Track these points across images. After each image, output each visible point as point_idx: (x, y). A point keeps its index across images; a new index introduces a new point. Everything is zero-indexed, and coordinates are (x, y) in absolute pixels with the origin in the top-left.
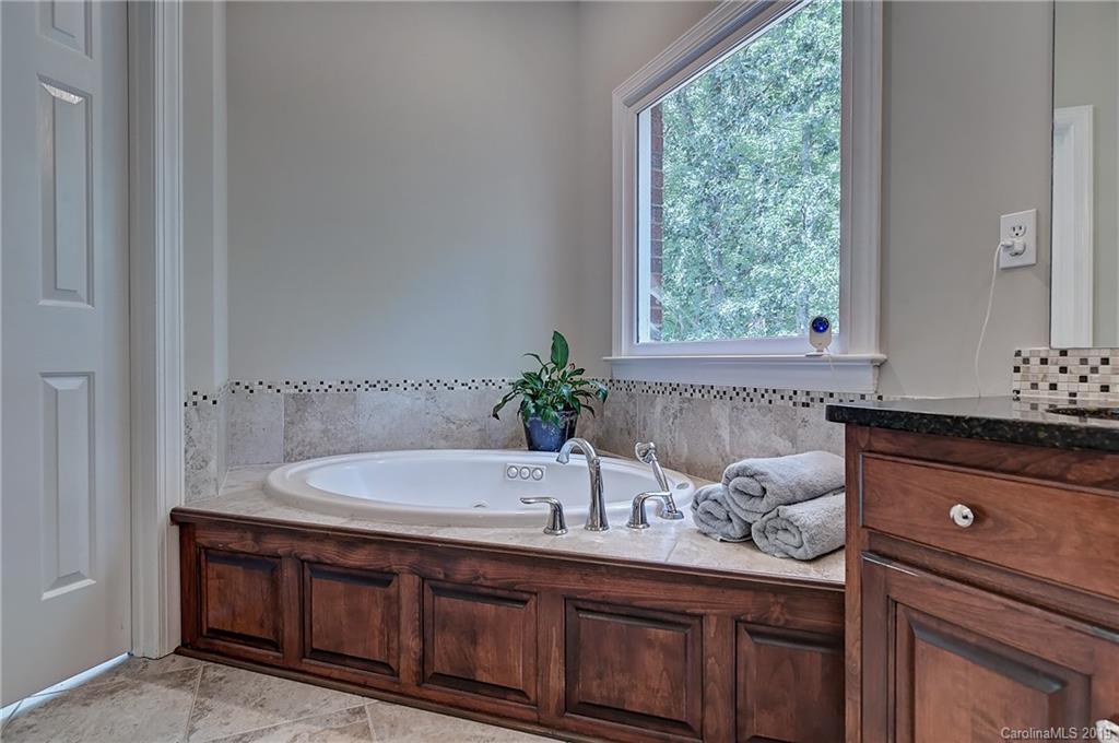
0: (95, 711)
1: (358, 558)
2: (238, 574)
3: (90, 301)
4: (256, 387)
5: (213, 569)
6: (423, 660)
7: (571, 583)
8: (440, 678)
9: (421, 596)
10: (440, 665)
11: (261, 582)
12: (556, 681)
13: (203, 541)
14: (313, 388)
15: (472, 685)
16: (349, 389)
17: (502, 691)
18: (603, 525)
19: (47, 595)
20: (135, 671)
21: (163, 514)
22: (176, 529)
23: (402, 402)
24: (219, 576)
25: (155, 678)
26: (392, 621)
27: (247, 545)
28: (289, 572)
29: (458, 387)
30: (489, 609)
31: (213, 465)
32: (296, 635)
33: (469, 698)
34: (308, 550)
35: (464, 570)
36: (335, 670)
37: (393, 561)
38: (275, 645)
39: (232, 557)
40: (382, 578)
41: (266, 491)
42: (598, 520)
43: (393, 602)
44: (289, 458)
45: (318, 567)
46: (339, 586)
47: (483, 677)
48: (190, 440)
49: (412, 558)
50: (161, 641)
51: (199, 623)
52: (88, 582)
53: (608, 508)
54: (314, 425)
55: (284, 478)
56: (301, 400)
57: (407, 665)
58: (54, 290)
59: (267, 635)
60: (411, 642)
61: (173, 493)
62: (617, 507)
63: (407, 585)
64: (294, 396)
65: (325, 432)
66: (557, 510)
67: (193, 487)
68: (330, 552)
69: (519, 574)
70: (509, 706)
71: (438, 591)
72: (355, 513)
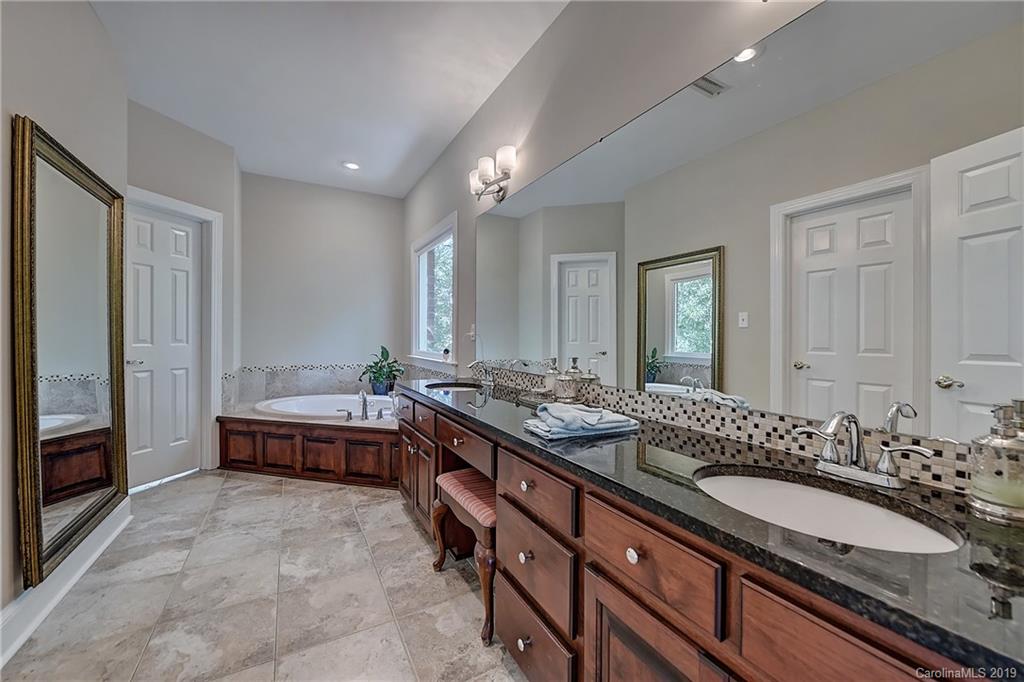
0: (189, 482)
1: (282, 431)
2: (240, 438)
3: (187, 342)
4: (253, 369)
5: (232, 438)
6: (304, 464)
7: (348, 435)
8: (308, 469)
9: (303, 442)
10: (309, 465)
11: (249, 440)
12: (343, 467)
13: (228, 428)
14: (279, 369)
15: (318, 470)
16: (295, 369)
17: (328, 472)
18: (366, 418)
19: (172, 444)
20: (202, 473)
21: (213, 418)
22: (218, 424)
23: (319, 375)
24: (234, 440)
25: (210, 474)
26: (293, 451)
27: (245, 428)
28: (259, 437)
29: (345, 368)
30: (324, 445)
31: (232, 400)
32: (262, 459)
33: (318, 474)
34: (266, 429)
35: (316, 433)
36: (275, 470)
37: (294, 431)
38: (255, 463)
39: (239, 433)
40: (292, 437)
41: (254, 410)
42: (365, 416)
43: (293, 446)
44: (267, 398)
45: (269, 435)
46: (276, 441)
47: (322, 467)
48: (223, 392)
49: (300, 430)
50: (212, 463)
51: (226, 457)
52: (185, 441)
53: (368, 414)
54: (279, 384)
55: (261, 406)
56: (273, 374)
57: (298, 466)
58: (176, 340)
59: (252, 460)
60: (300, 459)
61: (217, 410)
62: (372, 413)
63: (298, 439)
64: (270, 373)
65: (284, 387)
66: (350, 414)
67: (224, 408)
68: (273, 429)
69: (331, 433)
70: (330, 475)
71: (308, 440)
72: (283, 416)
